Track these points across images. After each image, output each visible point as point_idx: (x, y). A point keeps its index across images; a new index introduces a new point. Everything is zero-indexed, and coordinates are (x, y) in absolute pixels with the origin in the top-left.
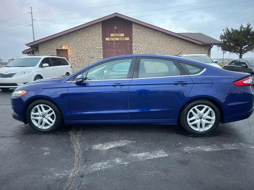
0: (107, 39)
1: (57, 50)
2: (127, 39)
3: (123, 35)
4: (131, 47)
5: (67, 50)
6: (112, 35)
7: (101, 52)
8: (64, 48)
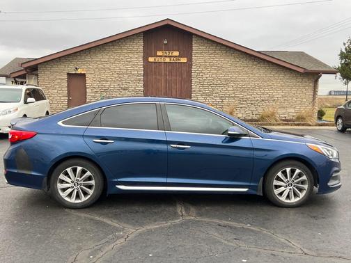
0: (151, 59)
1: (69, 74)
2: (184, 60)
3: (176, 53)
4: (190, 73)
5: (84, 75)
6: (159, 53)
7: (140, 80)
8: (79, 71)
